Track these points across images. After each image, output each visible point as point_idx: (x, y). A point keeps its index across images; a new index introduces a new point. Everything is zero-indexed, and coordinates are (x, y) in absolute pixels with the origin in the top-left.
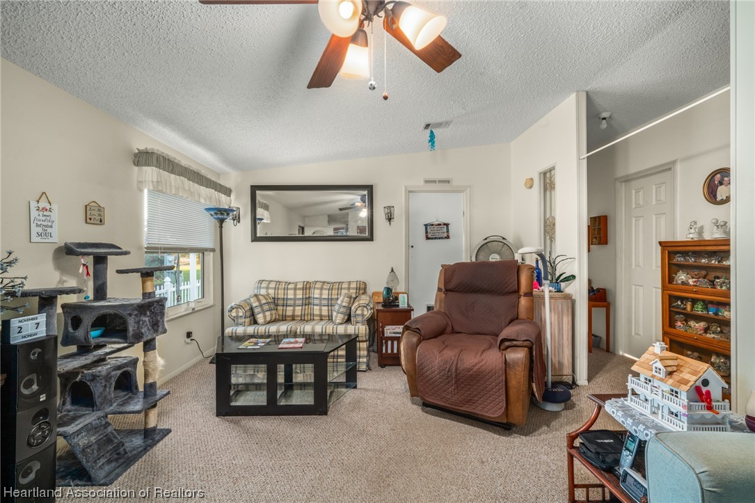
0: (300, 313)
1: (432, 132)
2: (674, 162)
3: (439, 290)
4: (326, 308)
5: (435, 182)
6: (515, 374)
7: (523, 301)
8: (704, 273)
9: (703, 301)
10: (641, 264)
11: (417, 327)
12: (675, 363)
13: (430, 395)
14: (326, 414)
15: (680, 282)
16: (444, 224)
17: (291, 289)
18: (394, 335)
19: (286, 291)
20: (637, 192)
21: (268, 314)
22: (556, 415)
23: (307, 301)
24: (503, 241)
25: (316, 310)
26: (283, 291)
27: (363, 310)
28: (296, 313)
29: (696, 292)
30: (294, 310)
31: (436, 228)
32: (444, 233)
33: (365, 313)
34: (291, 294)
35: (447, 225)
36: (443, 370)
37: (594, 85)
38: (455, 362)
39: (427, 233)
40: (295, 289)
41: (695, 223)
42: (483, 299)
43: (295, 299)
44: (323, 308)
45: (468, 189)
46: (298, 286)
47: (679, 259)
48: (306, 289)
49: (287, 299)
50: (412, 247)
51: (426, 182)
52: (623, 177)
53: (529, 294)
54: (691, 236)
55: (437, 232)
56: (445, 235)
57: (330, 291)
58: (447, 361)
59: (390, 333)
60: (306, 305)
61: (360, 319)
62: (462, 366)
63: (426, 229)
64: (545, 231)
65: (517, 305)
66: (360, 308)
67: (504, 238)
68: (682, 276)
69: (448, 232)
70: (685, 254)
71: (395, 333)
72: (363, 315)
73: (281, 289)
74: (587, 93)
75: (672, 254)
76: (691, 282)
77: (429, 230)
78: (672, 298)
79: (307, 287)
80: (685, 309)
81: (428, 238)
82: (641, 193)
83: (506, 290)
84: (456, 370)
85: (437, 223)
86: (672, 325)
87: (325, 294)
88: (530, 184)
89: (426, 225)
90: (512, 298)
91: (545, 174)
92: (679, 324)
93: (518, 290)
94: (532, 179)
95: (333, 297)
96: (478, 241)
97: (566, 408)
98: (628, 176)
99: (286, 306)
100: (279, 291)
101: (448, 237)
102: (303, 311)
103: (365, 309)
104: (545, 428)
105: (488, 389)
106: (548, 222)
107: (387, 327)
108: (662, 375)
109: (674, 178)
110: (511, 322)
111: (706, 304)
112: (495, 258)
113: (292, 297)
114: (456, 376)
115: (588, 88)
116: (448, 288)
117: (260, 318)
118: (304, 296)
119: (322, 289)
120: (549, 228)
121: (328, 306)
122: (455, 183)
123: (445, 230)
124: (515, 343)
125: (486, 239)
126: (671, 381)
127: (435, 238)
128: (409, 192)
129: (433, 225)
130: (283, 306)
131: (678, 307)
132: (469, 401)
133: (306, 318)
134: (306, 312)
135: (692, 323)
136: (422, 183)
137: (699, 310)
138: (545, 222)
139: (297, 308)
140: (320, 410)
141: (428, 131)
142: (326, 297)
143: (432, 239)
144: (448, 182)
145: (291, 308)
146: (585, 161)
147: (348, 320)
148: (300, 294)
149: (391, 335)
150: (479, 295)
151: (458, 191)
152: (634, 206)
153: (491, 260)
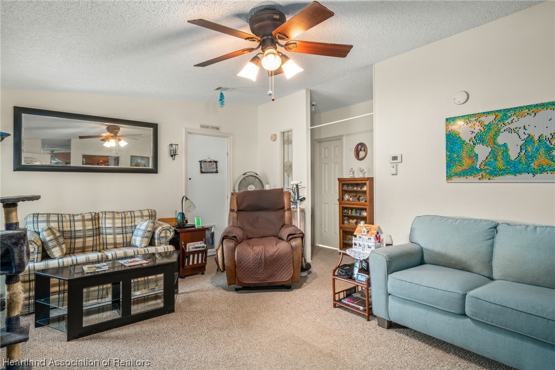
0: (91, 244)
1: (222, 94)
2: (342, 136)
3: (232, 210)
4: (121, 236)
5: (208, 127)
6: (297, 253)
7: (287, 214)
8: (355, 194)
9: (355, 208)
10: (327, 191)
11: (234, 235)
12: (368, 228)
13: (246, 279)
14: (174, 312)
15: (346, 200)
16: (214, 162)
17: (78, 221)
18: (195, 250)
19: (72, 223)
20: (325, 149)
21: (64, 246)
22: (306, 277)
23: (97, 232)
24: (255, 176)
25: (110, 239)
26: (69, 224)
27: (166, 233)
28: (87, 244)
29: (353, 204)
30: (84, 242)
31: (208, 164)
32: (214, 168)
33: (168, 235)
34: (79, 226)
35: (216, 162)
36: (256, 260)
37: (315, 88)
38: (263, 253)
39: (201, 168)
40: (83, 220)
41: (352, 169)
42: (263, 214)
43: (84, 231)
44: (118, 236)
45: (232, 136)
46: (86, 218)
47: (345, 188)
48: (95, 220)
49: (75, 231)
50: (190, 179)
51: (202, 126)
52: (318, 139)
53: (289, 209)
54: (351, 176)
55: (209, 167)
56: (215, 170)
57: (124, 220)
58: (258, 254)
59: (193, 248)
60: (96, 235)
61: (163, 240)
62: (268, 255)
63: (201, 165)
64: (284, 170)
65: (283, 217)
66: (164, 231)
67: (256, 174)
68: (347, 197)
69: (217, 167)
70: (348, 185)
71: (196, 248)
72: (166, 237)
73: (66, 221)
74: (310, 90)
75: (343, 185)
76: (351, 199)
77: (203, 166)
78: (344, 208)
79: (95, 218)
80: (348, 213)
81: (202, 172)
82: (327, 150)
83: (278, 208)
84: (265, 257)
85: (209, 160)
86: (343, 223)
87: (118, 223)
88: (274, 138)
89: (201, 162)
90: (280, 212)
91: (284, 133)
92: (346, 222)
93: (284, 208)
94: (275, 135)
95: (127, 225)
96: (238, 175)
97: (309, 273)
98: (321, 139)
99: (75, 238)
100: (64, 224)
101: (217, 172)
102: (95, 241)
103: (168, 231)
104: (305, 284)
105: (283, 265)
106: (286, 165)
107: (188, 245)
108: (365, 233)
109: (342, 143)
110: (282, 226)
111: (357, 209)
112: (251, 188)
113: (81, 228)
114: (265, 261)
115: (312, 89)
116: (239, 209)
117: (56, 252)
118: (95, 227)
119: (114, 218)
120: (287, 169)
121: (123, 234)
122: (222, 130)
123: (214, 166)
124: (295, 236)
125: (245, 174)
126: (369, 235)
127: (208, 172)
128: (189, 133)
129: (206, 162)
130: (71, 238)
131: (345, 213)
132: (272, 276)
133: (98, 248)
134: (98, 242)
135: (351, 221)
136: (199, 127)
137: (354, 214)
138: (284, 164)
139: (88, 239)
140: (169, 309)
141: (219, 92)
142: (120, 225)
143: (205, 173)
144: (218, 129)
145: (81, 240)
146: (310, 130)
147: (151, 243)
148: (89, 225)
149: (192, 250)
150: (261, 212)
151: (224, 136)
152: (323, 157)
153: (249, 190)
